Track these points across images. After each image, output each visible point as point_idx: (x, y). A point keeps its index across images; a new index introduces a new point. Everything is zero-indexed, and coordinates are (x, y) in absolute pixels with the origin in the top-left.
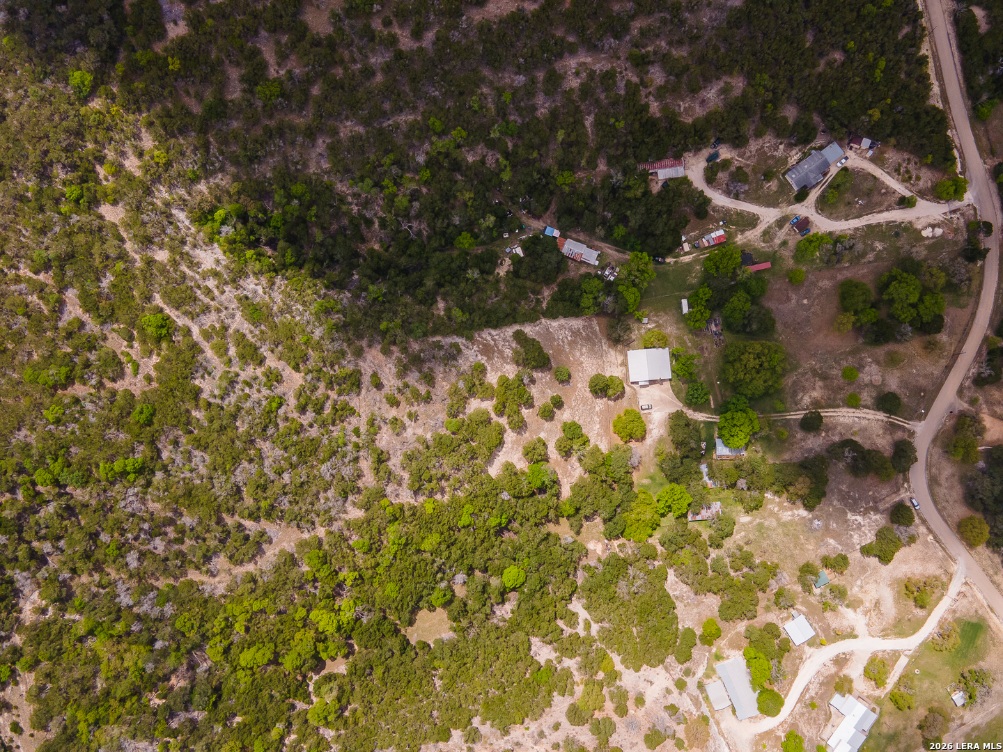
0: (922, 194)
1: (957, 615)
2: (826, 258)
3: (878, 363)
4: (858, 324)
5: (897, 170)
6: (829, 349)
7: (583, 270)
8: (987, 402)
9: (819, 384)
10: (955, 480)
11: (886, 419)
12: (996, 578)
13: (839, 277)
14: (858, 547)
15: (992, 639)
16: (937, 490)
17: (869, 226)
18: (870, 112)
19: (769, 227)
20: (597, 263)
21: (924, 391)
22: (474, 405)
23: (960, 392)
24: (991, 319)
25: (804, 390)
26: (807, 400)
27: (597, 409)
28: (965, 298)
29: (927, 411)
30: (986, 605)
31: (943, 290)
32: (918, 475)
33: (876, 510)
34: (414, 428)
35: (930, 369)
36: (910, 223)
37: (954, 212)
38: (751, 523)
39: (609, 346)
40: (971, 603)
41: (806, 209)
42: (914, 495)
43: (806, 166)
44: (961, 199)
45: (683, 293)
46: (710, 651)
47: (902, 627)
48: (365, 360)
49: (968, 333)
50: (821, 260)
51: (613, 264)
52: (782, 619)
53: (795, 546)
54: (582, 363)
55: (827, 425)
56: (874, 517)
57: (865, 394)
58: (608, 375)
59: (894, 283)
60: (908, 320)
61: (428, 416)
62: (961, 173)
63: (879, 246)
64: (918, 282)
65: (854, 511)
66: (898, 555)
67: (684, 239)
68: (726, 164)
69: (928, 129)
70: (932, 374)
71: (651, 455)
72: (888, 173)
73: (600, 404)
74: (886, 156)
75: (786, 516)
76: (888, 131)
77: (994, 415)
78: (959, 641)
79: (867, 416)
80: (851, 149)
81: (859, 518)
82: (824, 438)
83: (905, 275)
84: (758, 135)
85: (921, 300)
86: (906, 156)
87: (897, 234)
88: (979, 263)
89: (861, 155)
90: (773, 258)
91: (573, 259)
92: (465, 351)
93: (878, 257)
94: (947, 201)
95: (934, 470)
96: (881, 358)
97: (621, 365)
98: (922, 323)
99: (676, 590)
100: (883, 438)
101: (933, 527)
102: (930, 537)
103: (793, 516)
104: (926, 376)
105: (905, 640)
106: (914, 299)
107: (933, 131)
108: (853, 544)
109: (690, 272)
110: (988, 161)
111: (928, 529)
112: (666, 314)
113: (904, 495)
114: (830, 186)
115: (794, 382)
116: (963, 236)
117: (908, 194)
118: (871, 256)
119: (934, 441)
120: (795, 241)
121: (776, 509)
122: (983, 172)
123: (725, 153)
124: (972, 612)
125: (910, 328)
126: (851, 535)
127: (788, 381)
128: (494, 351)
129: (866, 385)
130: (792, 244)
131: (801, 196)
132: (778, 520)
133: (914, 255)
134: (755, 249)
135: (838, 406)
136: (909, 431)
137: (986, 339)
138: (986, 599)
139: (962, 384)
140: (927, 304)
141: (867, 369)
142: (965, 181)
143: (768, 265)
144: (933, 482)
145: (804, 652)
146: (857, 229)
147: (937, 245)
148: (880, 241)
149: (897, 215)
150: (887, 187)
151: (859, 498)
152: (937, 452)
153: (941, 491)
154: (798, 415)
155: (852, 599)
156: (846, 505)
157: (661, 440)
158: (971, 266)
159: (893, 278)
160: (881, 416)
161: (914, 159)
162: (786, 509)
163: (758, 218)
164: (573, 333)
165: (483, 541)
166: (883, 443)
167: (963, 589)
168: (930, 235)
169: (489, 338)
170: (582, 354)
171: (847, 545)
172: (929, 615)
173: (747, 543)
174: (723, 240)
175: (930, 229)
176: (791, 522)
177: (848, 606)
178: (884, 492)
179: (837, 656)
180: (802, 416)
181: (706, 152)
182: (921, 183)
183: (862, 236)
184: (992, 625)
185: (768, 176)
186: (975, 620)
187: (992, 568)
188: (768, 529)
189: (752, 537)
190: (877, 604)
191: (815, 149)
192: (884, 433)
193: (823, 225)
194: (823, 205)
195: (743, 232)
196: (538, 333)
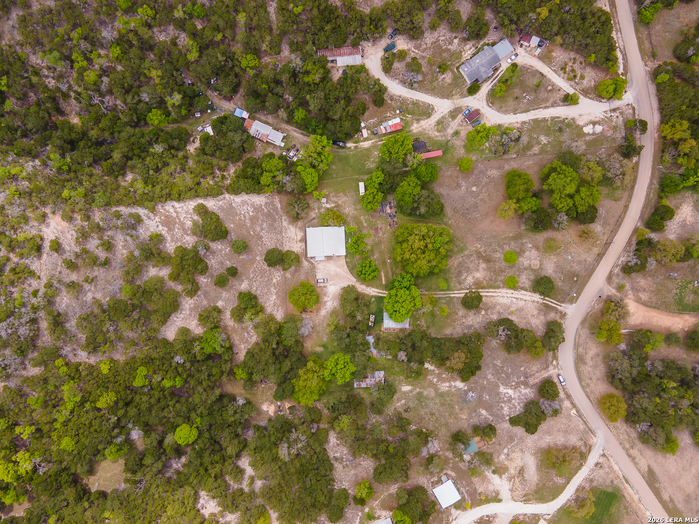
0: (586, 92)
1: (594, 484)
2: (493, 149)
3: (537, 249)
4: (520, 212)
5: (563, 69)
6: (494, 233)
7: (270, 150)
8: (633, 288)
9: (483, 265)
10: (599, 360)
11: (541, 301)
12: (631, 452)
13: (507, 167)
14: (507, 418)
15: (626, 508)
16: (582, 368)
17: (536, 121)
18: (539, 10)
19: (443, 117)
20: (283, 145)
21: (577, 276)
22: (152, 272)
23: (609, 279)
24: (642, 211)
25: (468, 270)
26: (470, 280)
27: (275, 281)
28: (620, 192)
29: (579, 295)
30: (621, 476)
31: (600, 183)
32: (566, 354)
33: (526, 384)
34: (94, 293)
35: (584, 256)
36: (573, 119)
37: (614, 110)
38: (411, 391)
39: (290, 223)
40: (607, 473)
41: (477, 102)
42: (561, 372)
43: (477, 60)
44: (619, 99)
45: (362, 177)
46: (362, 511)
47: (543, 493)
48: (48, 226)
49: (620, 224)
50: (490, 150)
51: (298, 146)
52: (432, 483)
53: (450, 415)
54: (262, 237)
55: (486, 304)
56: (524, 391)
57: (524, 277)
58: (286, 249)
59: (554, 174)
60: (564, 209)
61: (108, 282)
62: (622, 74)
63: (544, 139)
64: (575, 174)
65: (507, 385)
66: (543, 426)
67: (363, 125)
68: (402, 55)
69: (593, 29)
70: (585, 260)
71: (325, 325)
72: (554, 71)
73: (277, 275)
74: (554, 54)
75: (444, 387)
76: (555, 29)
77: (638, 301)
78: (593, 510)
79: (525, 298)
80: (521, 46)
81: (510, 392)
82: (483, 316)
83: (564, 167)
84: (433, 27)
85: (578, 191)
86: (573, 55)
87: (560, 130)
88: (635, 159)
89: (530, 52)
90: (445, 147)
91: (259, 139)
92: (147, 221)
93: (543, 151)
94: (609, 99)
95: (581, 349)
96: (541, 244)
97: (300, 241)
98: (577, 213)
99: (336, 452)
100: (537, 318)
101: (576, 402)
102: (574, 411)
103: (450, 387)
104: (580, 262)
105: (545, 505)
106: (570, 189)
107: (598, 32)
108: (503, 415)
109: (368, 157)
110: (649, 63)
111: (572, 403)
112: (345, 195)
113: (552, 372)
114: (499, 81)
115: (460, 263)
116: (620, 134)
117: (571, 91)
118: (536, 149)
119: (583, 323)
120: (467, 132)
121: (435, 380)
122: (643, 73)
123: (402, 44)
124: (608, 482)
125: (566, 217)
126: (502, 407)
127: (455, 262)
128: (175, 223)
129: (525, 269)
130: (463, 134)
131: (473, 89)
132: (436, 390)
133: (574, 149)
134: (429, 138)
135: (499, 287)
136: (561, 312)
137: (636, 230)
138: (622, 471)
139: (611, 271)
140: (582, 195)
141: (527, 253)
142: (625, 82)
143: (439, 153)
144: (579, 360)
145: (451, 514)
146: (524, 123)
147: (597, 141)
148: (547, 135)
149: (562, 112)
150: (553, 85)
151: (512, 373)
152: (585, 332)
153: (587, 369)
154: (459, 294)
155: (499, 466)
156: (499, 379)
157: (334, 313)
158: (625, 161)
159: (554, 170)
160: (537, 297)
161: (579, 58)
162: (444, 380)
163: (433, 109)
164: (255, 209)
165: (159, 401)
166: (536, 323)
167: (601, 460)
168: (591, 132)
169: (172, 210)
170: (262, 229)
171: (497, 416)
172: (568, 483)
173: (406, 411)
174: (399, 128)
175: (591, 126)
176: (448, 393)
177: (494, 472)
178: (535, 368)
179: (481, 518)
180: (462, 295)
181: (384, 42)
182: (585, 82)
183: (528, 130)
184: (626, 495)
185: (443, 68)
186: (610, 490)
187: (629, 442)
188: (427, 398)
189: (411, 405)
190: (521, 471)
191: (488, 45)
192: (539, 314)
193: (492, 117)
194: (493, 98)
195: (418, 121)
196: (221, 208)
